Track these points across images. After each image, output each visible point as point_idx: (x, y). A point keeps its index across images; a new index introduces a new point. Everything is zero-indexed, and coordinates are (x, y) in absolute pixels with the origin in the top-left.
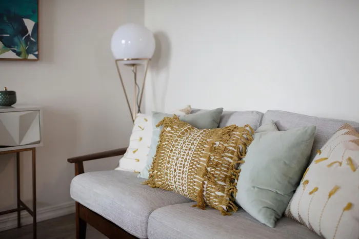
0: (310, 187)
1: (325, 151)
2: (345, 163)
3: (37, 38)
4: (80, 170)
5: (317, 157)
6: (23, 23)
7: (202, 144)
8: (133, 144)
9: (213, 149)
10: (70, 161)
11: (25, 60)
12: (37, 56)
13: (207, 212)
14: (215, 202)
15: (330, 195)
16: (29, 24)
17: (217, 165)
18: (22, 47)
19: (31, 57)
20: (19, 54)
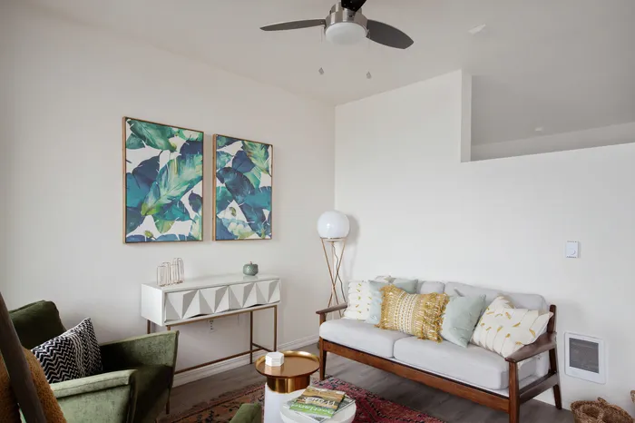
0: (486, 327)
1: (491, 308)
2: (504, 315)
3: (271, 223)
4: (323, 320)
5: (487, 311)
6: (263, 213)
7: (418, 303)
8: (352, 300)
9: (427, 307)
10: (317, 313)
11: (264, 239)
12: (271, 236)
13: (426, 341)
14: (430, 336)
15: (499, 330)
16: (266, 212)
17: (431, 315)
18: (262, 231)
19: (267, 237)
20: (260, 235)
